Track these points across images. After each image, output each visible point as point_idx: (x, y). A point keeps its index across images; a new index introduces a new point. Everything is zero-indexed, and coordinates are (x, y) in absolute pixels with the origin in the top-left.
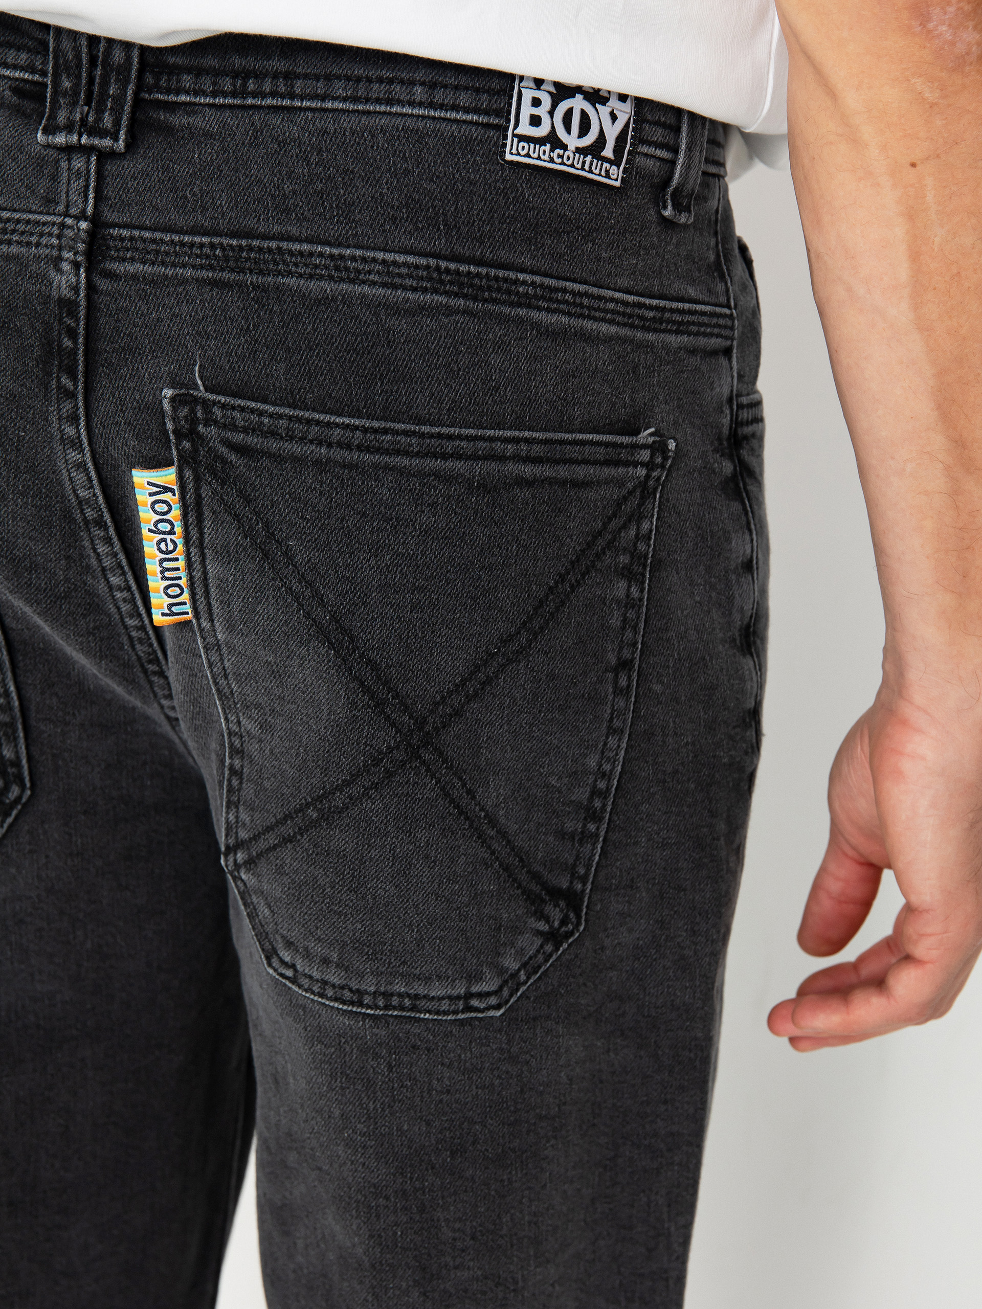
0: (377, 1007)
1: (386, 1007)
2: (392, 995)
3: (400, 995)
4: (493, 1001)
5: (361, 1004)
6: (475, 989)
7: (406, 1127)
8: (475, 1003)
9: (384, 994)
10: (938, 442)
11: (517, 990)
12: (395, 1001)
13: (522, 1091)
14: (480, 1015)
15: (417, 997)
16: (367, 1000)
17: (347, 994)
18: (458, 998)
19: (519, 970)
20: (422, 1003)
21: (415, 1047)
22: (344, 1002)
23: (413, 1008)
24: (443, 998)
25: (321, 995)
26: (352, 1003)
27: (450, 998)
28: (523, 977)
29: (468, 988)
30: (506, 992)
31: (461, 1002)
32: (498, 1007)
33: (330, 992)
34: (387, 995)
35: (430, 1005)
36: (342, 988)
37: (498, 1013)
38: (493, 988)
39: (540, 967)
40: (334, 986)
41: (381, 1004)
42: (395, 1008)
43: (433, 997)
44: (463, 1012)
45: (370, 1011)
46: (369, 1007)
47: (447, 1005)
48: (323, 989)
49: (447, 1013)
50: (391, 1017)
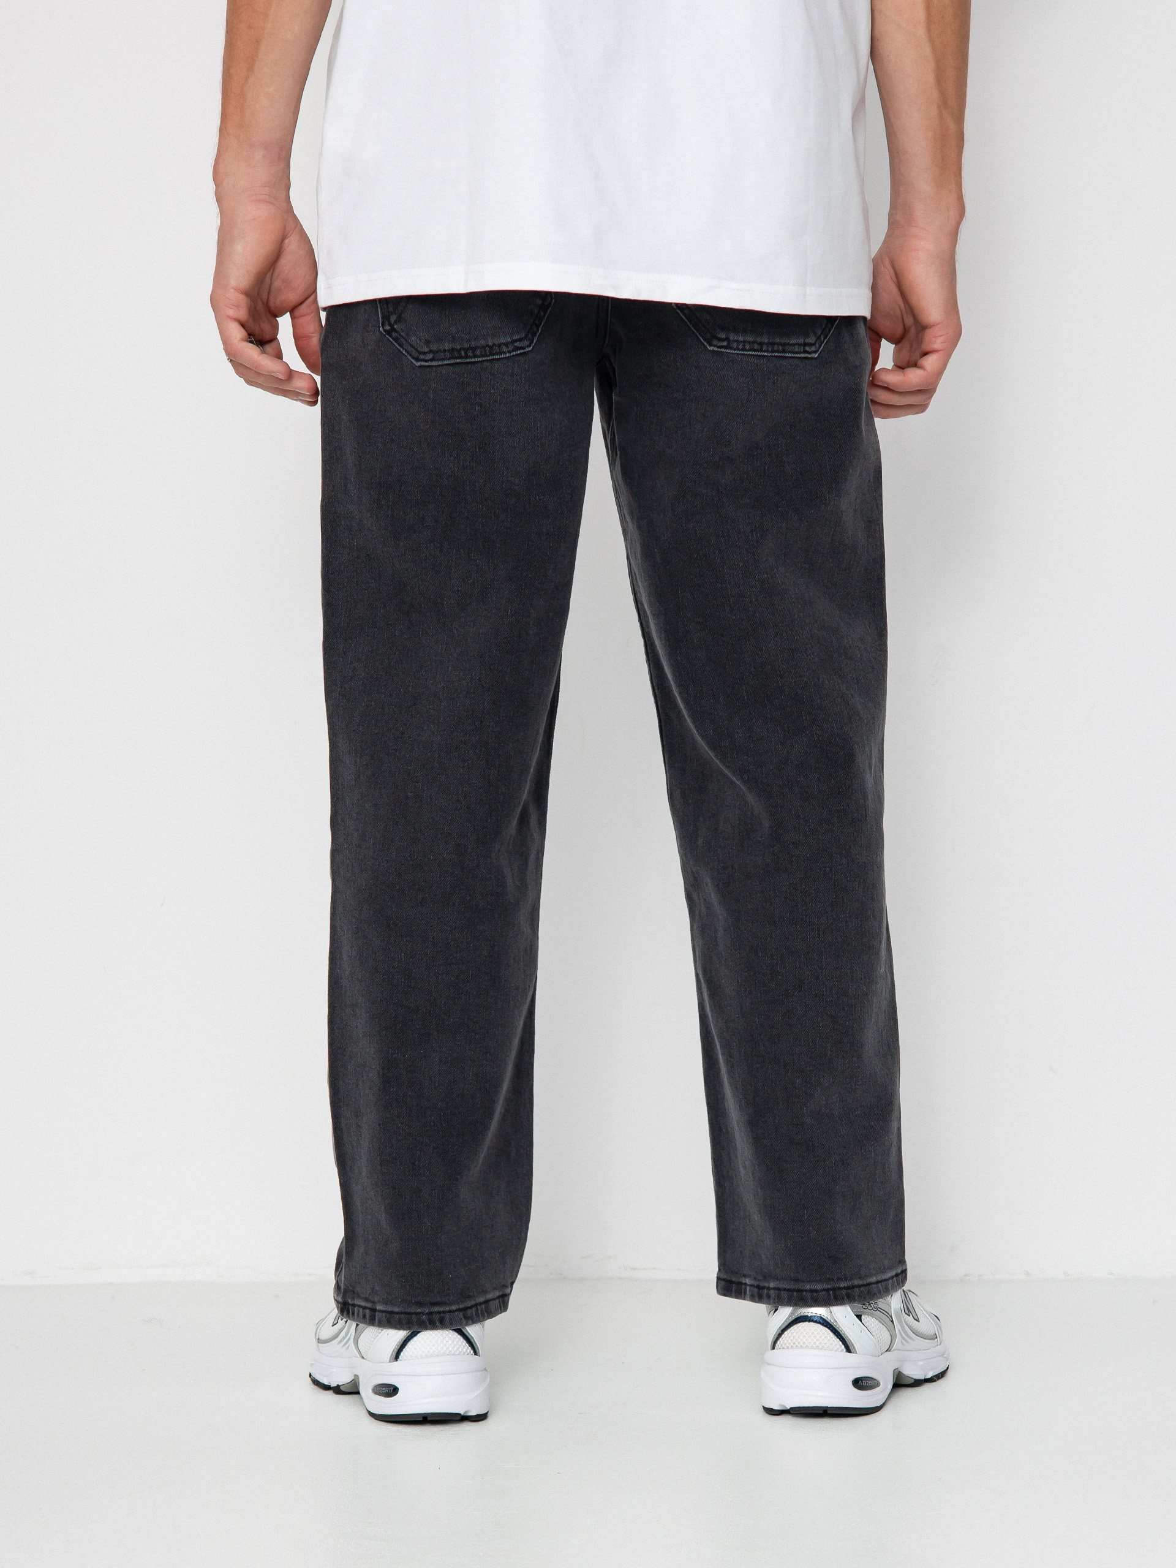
0: (769, 351)
1: (773, 351)
2: (774, 344)
3: (778, 344)
4: (813, 348)
5: (761, 350)
6: (807, 341)
8: (807, 349)
9: (771, 344)
10: (935, 94)
11: (821, 345)
12: (776, 348)
13: (821, 398)
14: (809, 356)
15: (784, 345)
16: (764, 347)
17: (756, 345)
18: (801, 345)
20: (787, 348)
22: (754, 351)
23: (784, 351)
24: (794, 345)
25: (743, 350)
26: (759, 351)
27: (798, 345)
28: (822, 339)
29: (804, 340)
30: (817, 345)
31: (802, 347)
32: (815, 352)
33: (747, 347)
35: (790, 349)
36: (753, 342)
37: (815, 355)
38: (813, 342)
39: (828, 334)
40: (749, 342)
41: (770, 349)
42: (776, 351)
43: (791, 344)
44: (803, 353)
45: (766, 354)
46: (765, 351)
47: (797, 349)
48: (744, 346)
49: (797, 353)
50: (774, 356)
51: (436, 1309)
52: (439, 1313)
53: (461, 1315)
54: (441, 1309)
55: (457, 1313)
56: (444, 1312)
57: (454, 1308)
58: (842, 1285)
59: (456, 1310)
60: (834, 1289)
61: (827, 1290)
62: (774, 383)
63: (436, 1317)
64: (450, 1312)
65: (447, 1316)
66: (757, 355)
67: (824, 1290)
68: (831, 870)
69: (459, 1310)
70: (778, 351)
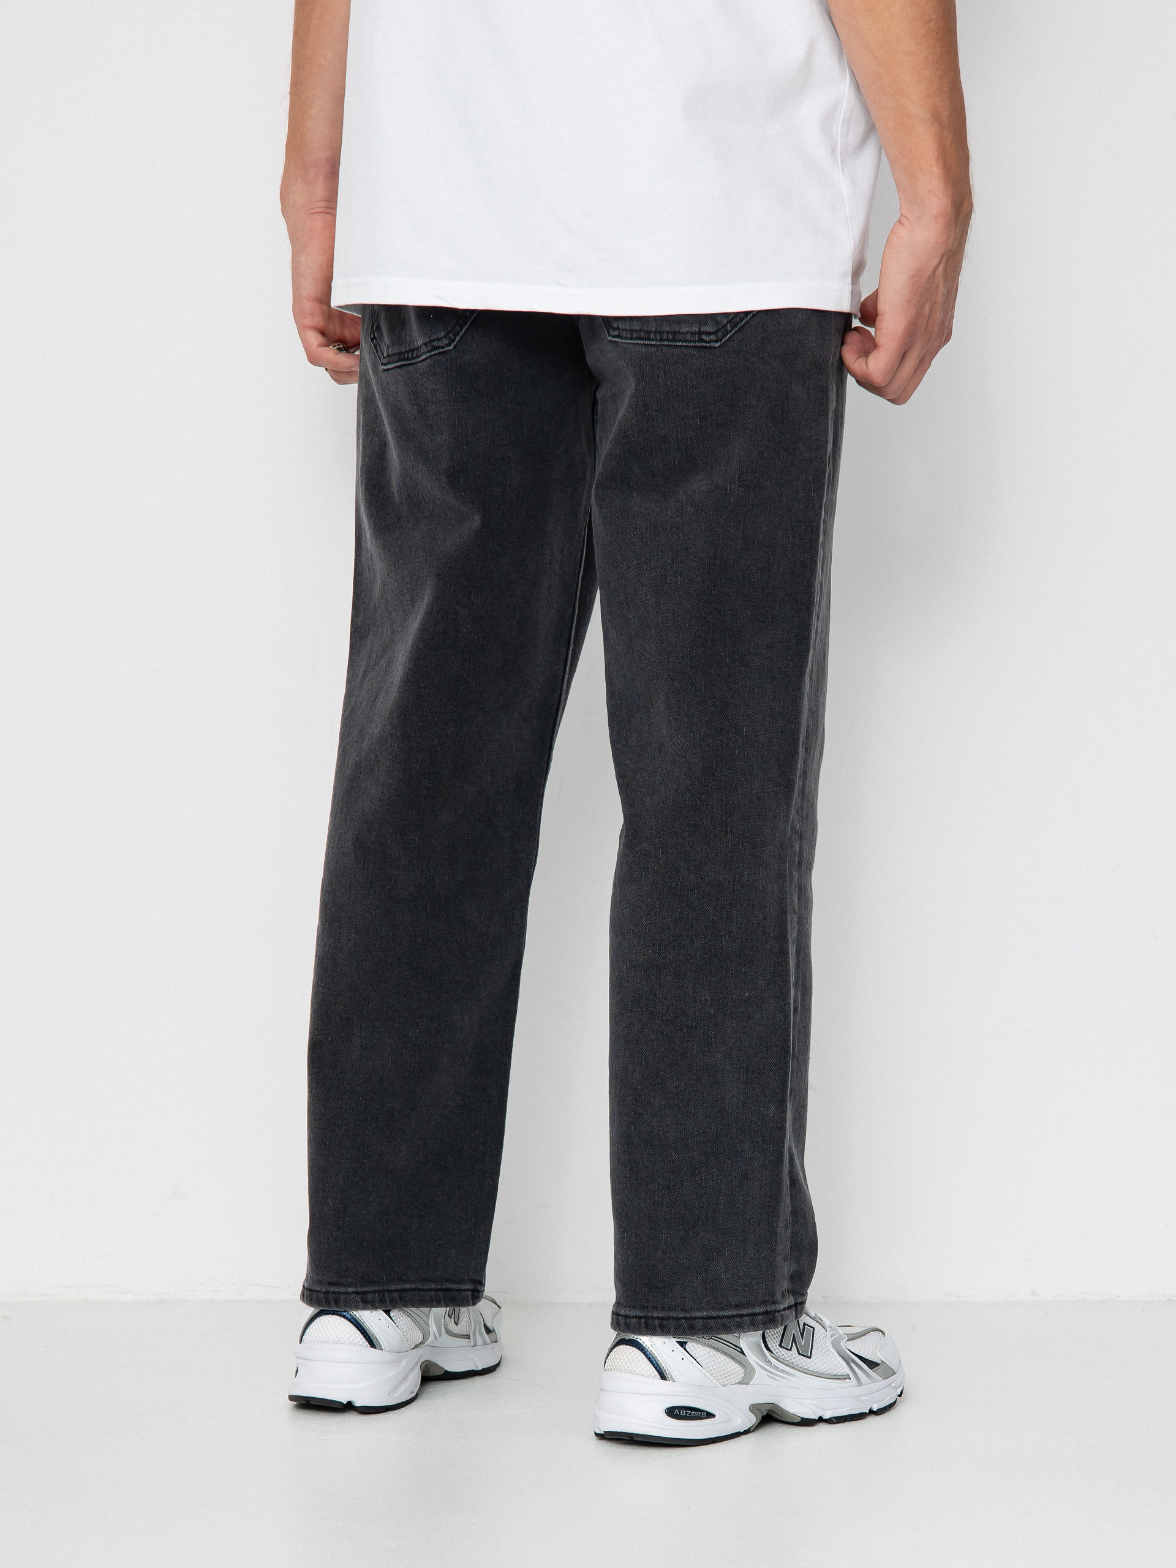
0: (657, 340)
1: (661, 340)
3: (667, 332)
4: (713, 337)
5: (649, 339)
6: (703, 329)
7: (676, 406)
8: (704, 337)
9: (659, 332)
11: (727, 335)
12: (665, 336)
14: (708, 345)
15: (675, 333)
16: (652, 336)
17: (642, 334)
18: (695, 333)
19: (727, 324)
20: (678, 336)
21: (676, 362)
22: (641, 339)
23: (674, 340)
24: (687, 333)
25: (631, 338)
26: (646, 339)
27: (691, 333)
28: (729, 328)
29: (700, 329)
30: (720, 334)
31: (697, 336)
32: (716, 341)
33: (634, 335)
34: (661, 333)
35: (682, 337)
36: (640, 331)
37: (718, 345)
38: (714, 331)
39: (738, 324)
40: (636, 331)
41: (658, 338)
42: (665, 340)
43: (683, 333)
44: (698, 342)
45: (654, 343)
46: (653, 340)
47: (688, 337)
48: (632, 334)
49: (690, 341)
50: (664, 345)
51: (332, 1289)
52: (335, 1293)
53: (358, 1298)
54: (337, 1290)
55: (353, 1295)
56: (340, 1293)
57: (350, 1290)
58: (655, 1315)
59: (353, 1292)
60: (646, 1318)
61: (640, 1318)
62: (665, 372)
63: (331, 1297)
64: (346, 1293)
65: (343, 1297)
66: (645, 344)
67: (636, 1317)
68: (677, 885)
69: (357, 1293)
70: (669, 340)
